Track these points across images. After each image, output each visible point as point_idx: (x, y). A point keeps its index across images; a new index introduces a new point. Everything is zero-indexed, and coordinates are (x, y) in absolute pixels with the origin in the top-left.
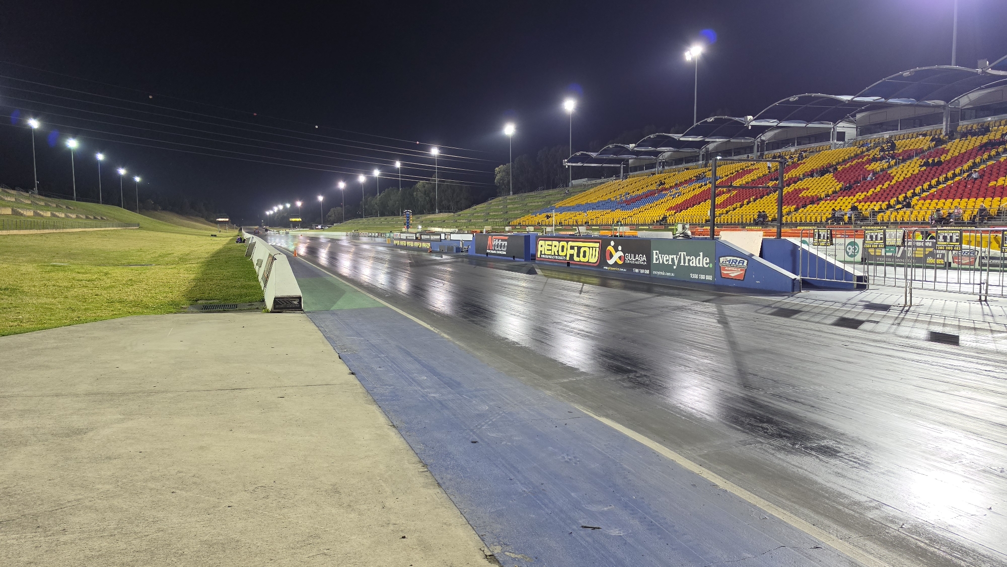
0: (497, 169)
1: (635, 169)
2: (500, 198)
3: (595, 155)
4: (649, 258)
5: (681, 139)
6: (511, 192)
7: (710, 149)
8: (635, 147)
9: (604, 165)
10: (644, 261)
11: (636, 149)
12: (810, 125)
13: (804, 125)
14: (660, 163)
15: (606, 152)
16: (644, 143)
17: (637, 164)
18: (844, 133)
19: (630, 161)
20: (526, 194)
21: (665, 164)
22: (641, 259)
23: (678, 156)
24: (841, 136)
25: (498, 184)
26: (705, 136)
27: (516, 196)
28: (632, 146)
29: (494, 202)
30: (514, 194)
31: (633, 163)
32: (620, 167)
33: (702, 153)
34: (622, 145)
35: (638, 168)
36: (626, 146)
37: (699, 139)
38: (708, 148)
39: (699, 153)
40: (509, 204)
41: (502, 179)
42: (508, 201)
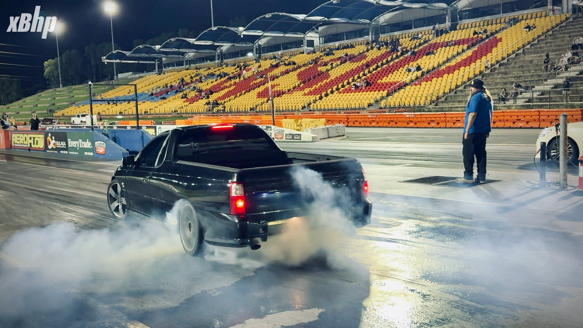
0: (46, 62)
1: (169, 65)
2: (50, 90)
3: (129, 54)
4: (67, 143)
5: (195, 43)
6: (61, 85)
7: (224, 51)
8: (161, 48)
9: (140, 62)
10: (65, 146)
11: (161, 49)
12: (287, 35)
13: (282, 35)
14: (187, 61)
15: (139, 51)
16: (168, 45)
17: (169, 62)
18: (313, 41)
19: (163, 59)
20: (73, 87)
21: (190, 62)
22: (63, 144)
23: (198, 56)
24: (311, 43)
25: (48, 77)
26: (214, 41)
27: (65, 88)
28: (158, 47)
29: (43, 94)
30: (63, 86)
31: (166, 61)
32: (155, 64)
33: (217, 54)
34: (150, 46)
35: (171, 65)
36: (153, 47)
37: (209, 43)
38: (222, 50)
39: (215, 53)
40: (58, 96)
41: (51, 71)
42: (57, 93)
